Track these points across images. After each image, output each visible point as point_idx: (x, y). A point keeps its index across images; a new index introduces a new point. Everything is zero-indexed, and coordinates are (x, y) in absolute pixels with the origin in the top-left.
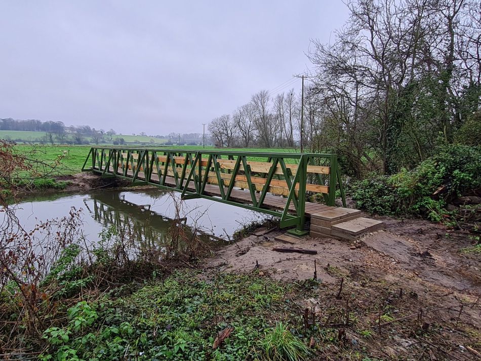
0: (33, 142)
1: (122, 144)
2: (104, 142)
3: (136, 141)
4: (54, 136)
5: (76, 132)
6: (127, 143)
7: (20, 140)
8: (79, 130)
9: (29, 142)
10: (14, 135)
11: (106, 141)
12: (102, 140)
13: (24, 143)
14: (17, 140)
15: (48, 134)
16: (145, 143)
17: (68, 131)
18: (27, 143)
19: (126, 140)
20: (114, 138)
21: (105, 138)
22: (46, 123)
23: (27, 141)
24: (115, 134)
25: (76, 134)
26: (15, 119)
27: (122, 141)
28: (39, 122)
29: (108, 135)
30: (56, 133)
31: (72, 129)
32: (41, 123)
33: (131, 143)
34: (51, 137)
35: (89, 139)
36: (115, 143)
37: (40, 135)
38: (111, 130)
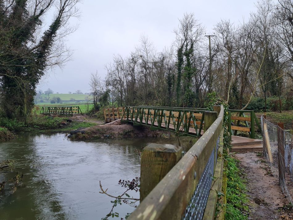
1: (58, 102)
2: (42, 101)
3: (72, 99)
6: (63, 101)
11: (44, 100)
12: (40, 100)
16: (79, 101)
19: (62, 99)
20: (51, 97)
21: (43, 98)
24: (52, 93)
27: (59, 100)
29: (46, 94)
33: (67, 101)
36: (53, 102)
38: (49, 89)
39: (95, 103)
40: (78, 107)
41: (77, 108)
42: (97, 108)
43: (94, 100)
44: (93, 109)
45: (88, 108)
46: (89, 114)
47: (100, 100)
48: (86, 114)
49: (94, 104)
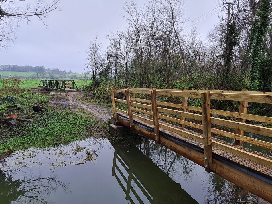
0: (28, 77)
2: (66, 77)
4: (39, 74)
5: (51, 72)
7: (21, 77)
8: (53, 71)
9: (26, 77)
10: (18, 74)
11: (67, 77)
12: (64, 76)
13: (24, 78)
14: (20, 77)
15: (36, 73)
17: (47, 71)
18: (25, 78)
19: (77, 76)
20: (71, 75)
21: (66, 75)
22: (35, 67)
23: (25, 77)
24: (72, 73)
25: (50, 73)
26: (19, 65)
28: (31, 67)
29: (68, 73)
30: (40, 72)
31: (49, 70)
32: (32, 67)
34: (37, 75)
35: (58, 76)
36: (72, 78)
37: (32, 74)
38: (70, 70)
39: (94, 77)
40: (72, 81)
41: (72, 83)
42: (96, 83)
43: (93, 74)
44: (91, 84)
45: (86, 82)
46: (87, 90)
47: (101, 73)
48: (83, 90)
49: (92, 79)
